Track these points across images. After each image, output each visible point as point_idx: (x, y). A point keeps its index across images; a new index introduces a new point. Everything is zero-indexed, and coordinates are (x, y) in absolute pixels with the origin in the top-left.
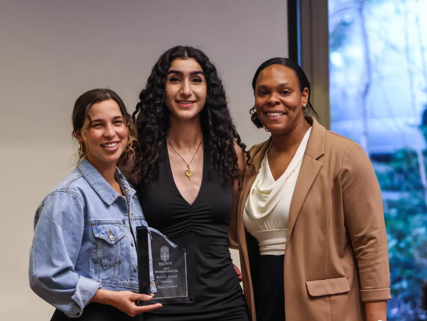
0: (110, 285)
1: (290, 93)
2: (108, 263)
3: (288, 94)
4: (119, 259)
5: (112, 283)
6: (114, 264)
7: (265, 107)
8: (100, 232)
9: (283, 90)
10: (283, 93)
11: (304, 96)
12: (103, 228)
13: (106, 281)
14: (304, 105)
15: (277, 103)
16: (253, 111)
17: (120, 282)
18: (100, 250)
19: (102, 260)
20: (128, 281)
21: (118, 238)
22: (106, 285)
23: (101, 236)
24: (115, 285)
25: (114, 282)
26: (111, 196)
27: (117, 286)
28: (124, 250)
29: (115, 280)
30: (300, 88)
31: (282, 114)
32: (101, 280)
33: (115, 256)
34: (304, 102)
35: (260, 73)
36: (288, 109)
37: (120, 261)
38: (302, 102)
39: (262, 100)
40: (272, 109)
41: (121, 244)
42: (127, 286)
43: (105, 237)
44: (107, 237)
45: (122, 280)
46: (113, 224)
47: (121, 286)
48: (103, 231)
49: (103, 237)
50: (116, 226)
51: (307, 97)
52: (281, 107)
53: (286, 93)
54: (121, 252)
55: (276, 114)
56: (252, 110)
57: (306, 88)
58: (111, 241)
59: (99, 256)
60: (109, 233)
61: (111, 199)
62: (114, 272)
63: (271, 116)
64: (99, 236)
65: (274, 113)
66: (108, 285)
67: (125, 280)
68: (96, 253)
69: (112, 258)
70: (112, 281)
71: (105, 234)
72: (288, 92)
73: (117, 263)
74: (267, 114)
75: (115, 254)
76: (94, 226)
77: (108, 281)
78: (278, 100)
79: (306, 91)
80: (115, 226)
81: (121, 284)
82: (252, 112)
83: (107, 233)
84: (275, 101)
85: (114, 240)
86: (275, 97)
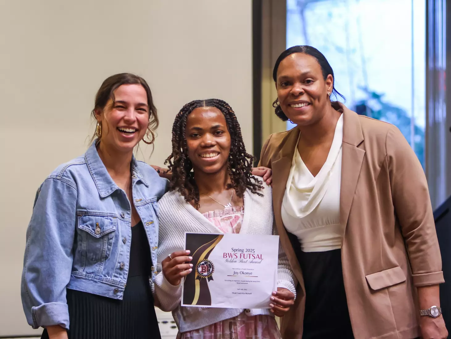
0: (93, 279)
1: (314, 82)
2: (94, 257)
3: (311, 83)
4: (105, 254)
5: (95, 278)
6: (100, 258)
7: (289, 98)
8: (85, 224)
9: (306, 79)
10: (306, 82)
11: (328, 84)
12: (90, 220)
13: (90, 275)
14: (329, 93)
15: (301, 94)
16: (277, 104)
17: (103, 276)
18: (84, 242)
19: (87, 254)
20: (111, 278)
21: (105, 232)
22: (88, 279)
23: (84, 228)
24: (98, 280)
25: (98, 277)
26: (109, 188)
27: (100, 281)
28: (112, 245)
29: (98, 275)
30: (323, 75)
31: (307, 104)
32: (85, 272)
33: (101, 250)
34: (328, 91)
35: (281, 63)
36: (312, 99)
37: (106, 255)
38: (327, 91)
39: (284, 92)
40: (296, 100)
41: (108, 238)
42: (110, 282)
43: (89, 230)
44: (91, 230)
45: (105, 276)
46: (103, 217)
47: (104, 282)
48: (88, 223)
49: (86, 229)
50: (108, 219)
51: (331, 85)
52: (305, 98)
53: (309, 82)
54: (107, 247)
55: (300, 105)
56: (275, 104)
57: (330, 75)
58: (95, 235)
59: (84, 249)
60: (95, 226)
61: (108, 192)
62: (100, 267)
63: (296, 107)
64: (82, 227)
65: (298, 104)
66: (91, 279)
67: (109, 276)
68: (81, 245)
69: (98, 252)
70: (96, 275)
71: (89, 226)
72: (311, 81)
73: (103, 258)
74: (291, 106)
75: (100, 249)
76: (80, 217)
77: (92, 275)
78: (302, 90)
79: (330, 78)
80: (106, 218)
81: (104, 280)
82: (275, 105)
83: (92, 225)
84: (298, 92)
85: (100, 234)
86: (298, 88)
